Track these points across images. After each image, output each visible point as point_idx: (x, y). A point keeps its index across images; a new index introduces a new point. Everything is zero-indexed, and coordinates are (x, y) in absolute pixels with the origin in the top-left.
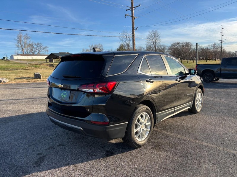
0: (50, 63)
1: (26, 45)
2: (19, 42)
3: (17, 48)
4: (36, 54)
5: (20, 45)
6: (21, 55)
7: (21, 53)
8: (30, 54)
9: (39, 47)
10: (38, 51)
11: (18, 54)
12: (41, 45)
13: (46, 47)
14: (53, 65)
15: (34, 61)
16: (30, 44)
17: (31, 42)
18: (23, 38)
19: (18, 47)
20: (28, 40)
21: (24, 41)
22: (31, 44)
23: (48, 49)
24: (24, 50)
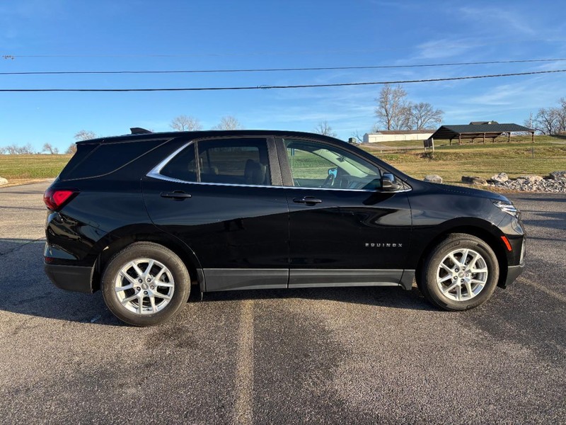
0: (426, 150)
1: (397, 111)
2: (383, 105)
3: (378, 119)
4: (415, 128)
5: (384, 112)
6: (384, 133)
7: (383, 129)
8: (402, 129)
9: (423, 114)
10: (420, 122)
11: (377, 132)
12: (429, 108)
13: (438, 112)
14: (430, 153)
15: (405, 145)
16: (404, 109)
17: (407, 103)
18: (390, 97)
19: (380, 115)
20: (401, 99)
21: (392, 102)
22: (406, 106)
23: (442, 115)
24: (391, 122)
